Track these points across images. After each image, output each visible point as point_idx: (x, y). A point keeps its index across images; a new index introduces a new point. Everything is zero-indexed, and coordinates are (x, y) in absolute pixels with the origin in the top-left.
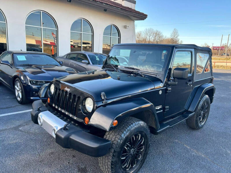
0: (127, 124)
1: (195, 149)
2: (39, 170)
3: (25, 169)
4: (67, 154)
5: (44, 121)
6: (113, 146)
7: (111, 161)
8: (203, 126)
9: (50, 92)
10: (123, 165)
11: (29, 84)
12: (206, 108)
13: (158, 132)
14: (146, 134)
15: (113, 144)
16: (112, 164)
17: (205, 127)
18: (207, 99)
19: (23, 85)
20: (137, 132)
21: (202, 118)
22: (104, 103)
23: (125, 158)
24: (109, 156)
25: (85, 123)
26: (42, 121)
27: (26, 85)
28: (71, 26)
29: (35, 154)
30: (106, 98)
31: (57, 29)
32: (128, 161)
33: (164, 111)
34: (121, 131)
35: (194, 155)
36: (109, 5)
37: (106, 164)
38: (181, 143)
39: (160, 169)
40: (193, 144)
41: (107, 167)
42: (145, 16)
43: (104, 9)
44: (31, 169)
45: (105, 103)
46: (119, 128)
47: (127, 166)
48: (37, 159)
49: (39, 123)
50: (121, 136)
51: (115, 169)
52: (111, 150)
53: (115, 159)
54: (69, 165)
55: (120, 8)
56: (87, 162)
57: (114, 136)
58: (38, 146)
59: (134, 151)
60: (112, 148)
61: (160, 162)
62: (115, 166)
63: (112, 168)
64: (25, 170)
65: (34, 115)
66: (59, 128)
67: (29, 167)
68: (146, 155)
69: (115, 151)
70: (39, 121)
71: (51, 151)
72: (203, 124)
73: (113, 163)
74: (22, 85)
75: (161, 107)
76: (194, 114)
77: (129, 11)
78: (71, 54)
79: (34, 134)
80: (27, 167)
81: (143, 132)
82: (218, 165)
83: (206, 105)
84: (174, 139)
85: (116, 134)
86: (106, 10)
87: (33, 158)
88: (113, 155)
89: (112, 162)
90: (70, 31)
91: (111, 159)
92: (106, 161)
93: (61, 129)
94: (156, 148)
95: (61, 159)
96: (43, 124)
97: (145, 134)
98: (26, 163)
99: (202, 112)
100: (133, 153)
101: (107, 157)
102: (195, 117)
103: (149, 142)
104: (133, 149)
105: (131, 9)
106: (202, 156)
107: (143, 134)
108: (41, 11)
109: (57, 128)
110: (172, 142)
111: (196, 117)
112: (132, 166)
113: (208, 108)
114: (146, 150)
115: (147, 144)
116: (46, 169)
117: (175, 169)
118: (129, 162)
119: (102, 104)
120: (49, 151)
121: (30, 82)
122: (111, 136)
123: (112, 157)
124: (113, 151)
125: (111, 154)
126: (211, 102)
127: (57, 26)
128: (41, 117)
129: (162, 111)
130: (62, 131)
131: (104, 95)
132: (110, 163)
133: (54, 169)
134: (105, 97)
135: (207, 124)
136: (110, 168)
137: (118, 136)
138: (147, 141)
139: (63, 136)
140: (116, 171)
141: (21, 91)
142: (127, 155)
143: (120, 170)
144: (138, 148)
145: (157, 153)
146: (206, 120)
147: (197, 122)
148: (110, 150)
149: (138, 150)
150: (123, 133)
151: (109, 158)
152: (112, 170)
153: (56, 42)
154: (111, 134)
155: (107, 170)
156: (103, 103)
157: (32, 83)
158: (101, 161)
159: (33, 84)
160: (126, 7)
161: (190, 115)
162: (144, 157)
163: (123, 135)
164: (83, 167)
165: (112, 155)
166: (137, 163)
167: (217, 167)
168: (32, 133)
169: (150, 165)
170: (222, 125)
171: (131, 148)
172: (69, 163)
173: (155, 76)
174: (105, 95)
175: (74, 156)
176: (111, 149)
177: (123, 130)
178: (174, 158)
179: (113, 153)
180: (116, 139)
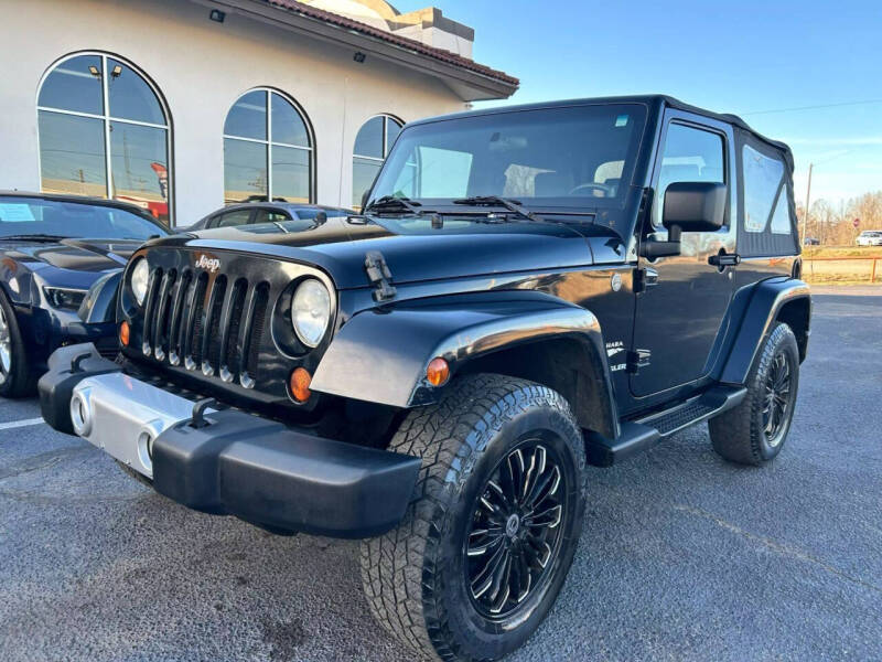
0: (489, 393)
1: (762, 533)
2: (74, 641)
3: (8, 639)
4: (210, 573)
5: (99, 409)
6: (429, 490)
7: (420, 559)
8: (777, 451)
9: (131, 297)
10: (477, 586)
11: (44, 305)
12: (784, 378)
13: (614, 449)
14: (570, 447)
15: (427, 478)
16: (426, 576)
17: (782, 458)
18: (786, 340)
19: (16, 313)
20: (530, 434)
21: (771, 419)
22: (379, 298)
23: (483, 552)
24: (412, 534)
25: (294, 398)
26: (89, 411)
27: (28, 311)
28: (227, 120)
29: (61, 578)
30: (388, 273)
31: (169, 128)
32: (498, 569)
33: (631, 369)
34: (466, 423)
35: (762, 554)
36: (373, 38)
37: (399, 575)
38: (702, 513)
39: (635, 613)
40: (751, 516)
41: (403, 592)
42: (512, 83)
43: (353, 54)
44: (36, 641)
45: (384, 297)
46: (452, 412)
47: (493, 596)
48: (70, 597)
49: (79, 427)
50: (464, 442)
51: (442, 601)
52: (417, 509)
53: (440, 552)
54: (221, 617)
55: (415, 50)
56: (304, 602)
57: (431, 447)
58: (74, 550)
59: (522, 524)
60: (425, 496)
61: (628, 587)
62: (443, 586)
63: (427, 593)
64: (6, 645)
65: (53, 390)
66: (170, 421)
67: (28, 633)
68: (570, 550)
69: (438, 514)
70: (75, 415)
71: (133, 567)
72: (776, 443)
73: (433, 571)
74: (12, 313)
75: (620, 350)
76: (745, 398)
77: (451, 63)
78: (227, 212)
79: (61, 504)
80: (17, 631)
81: (557, 436)
82: (869, 586)
83: (785, 367)
84: (672, 503)
85: (440, 436)
86: (364, 56)
87: (49, 596)
88: (433, 532)
89: (428, 563)
90: (221, 136)
91: (421, 548)
92: (400, 563)
93: (179, 426)
94: (602, 537)
95: (181, 595)
96: (94, 427)
97: (566, 448)
98: (14, 614)
99: (772, 396)
100: (518, 533)
101: (403, 544)
102: (750, 410)
103: (583, 490)
104: (514, 516)
105: (458, 56)
106: (799, 556)
107: (559, 446)
108: (105, 56)
109: (159, 427)
110: (663, 512)
111: (753, 411)
112: (514, 595)
113: (792, 379)
114: (569, 526)
115: (574, 498)
116: (111, 639)
117: (697, 609)
118: (500, 577)
119: (373, 305)
120: (127, 564)
121: (49, 298)
122: (416, 445)
123: (429, 542)
124: (428, 509)
125: (423, 527)
126: (802, 357)
127: (167, 116)
128: (87, 396)
129: (623, 366)
130: (185, 433)
131: (380, 261)
132: (417, 573)
133: (149, 634)
134: (383, 273)
135: (791, 448)
136: (419, 595)
137: (452, 444)
138: (575, 487)
139: (185, 452)
140: (446, 611)
141: (8, 340)
142: (492, 539)
143: (463, 608)
144: (535, 514)
145: (612, 556)
146: (787, 430)
147: (757, 433)
148: (414, 507)
149: (536, 521)
150: (475, 429)
151: (412, 545)
152: (427, 607)
153: (168, 179)
154: (417, 441)
155: (401, 607)
156: (375, 299)
157: (56, 302)
158: (374, 572)
159: (61, 305)
160: (437, 50)
161: (730, 397)
162: (562, 556)
163: (472, 438)
164: (288, 621)
165: (425, 533)
166: (533, 583)
167: (869, 596)
168: (51, 501)
169: (588, 599)
170: (847, 449)
171: (507, 509)
172: (219, 608)
173: (589, 220)
174: (383, 262)
175: (243, 581)
176: (418, 504)
177: (474, 416)
178: (685, 568)
179: (429, 522)
180: (440, 458)
